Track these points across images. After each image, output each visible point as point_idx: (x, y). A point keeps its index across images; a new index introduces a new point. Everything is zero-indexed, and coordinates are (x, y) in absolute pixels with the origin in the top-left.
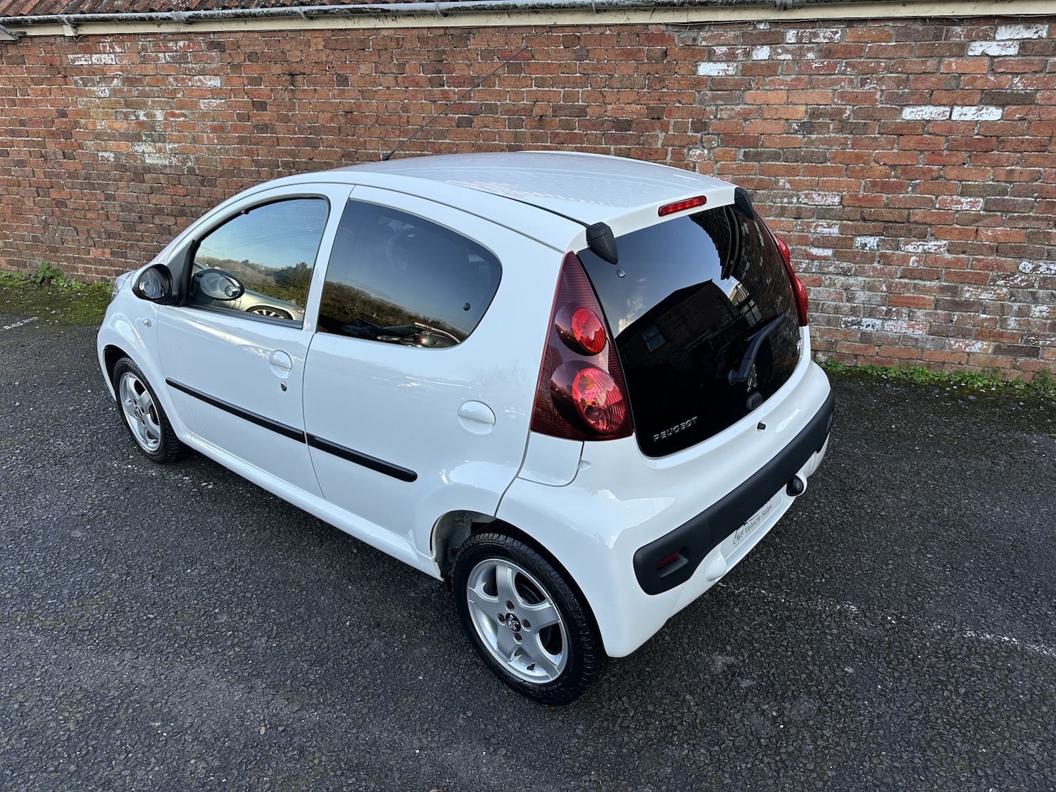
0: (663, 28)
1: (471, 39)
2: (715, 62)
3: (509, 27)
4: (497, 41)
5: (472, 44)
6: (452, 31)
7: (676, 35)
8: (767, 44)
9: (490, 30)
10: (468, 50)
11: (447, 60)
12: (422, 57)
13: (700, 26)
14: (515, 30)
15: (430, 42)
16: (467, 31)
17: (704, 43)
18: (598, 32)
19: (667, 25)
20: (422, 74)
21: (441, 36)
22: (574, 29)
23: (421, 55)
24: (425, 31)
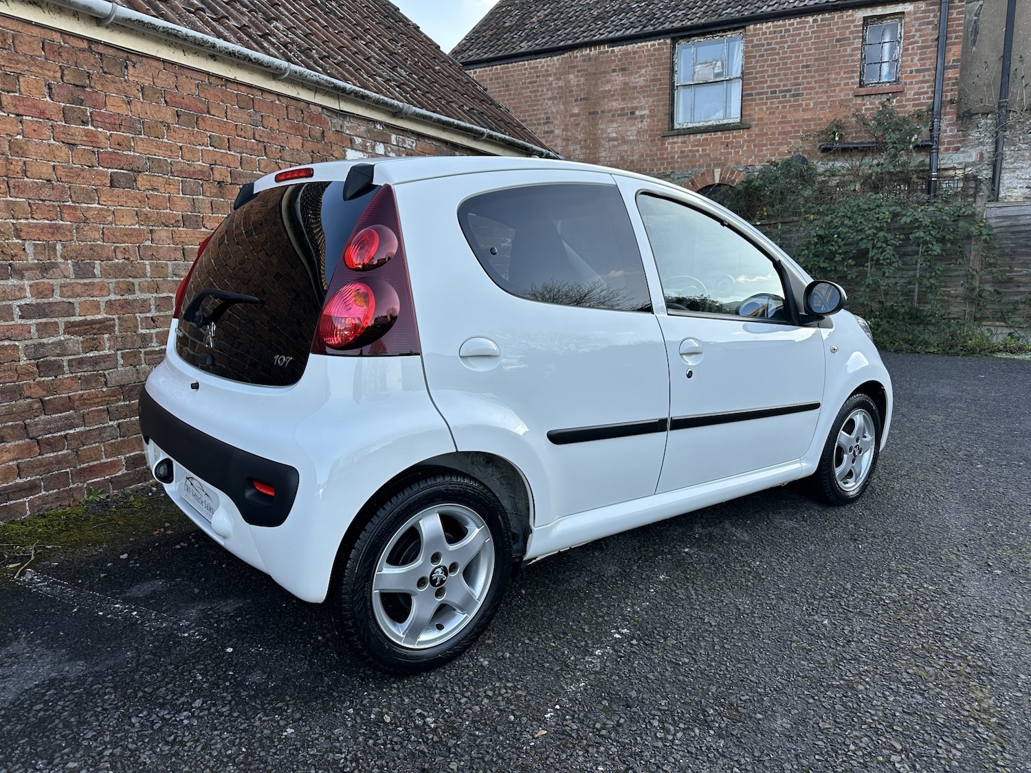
0: (320, 109)
1: (130, 67)
2: (356, 150)
3: (182, 66)
4: (165, 80)
5: (132, 74)
6: (101, 49)
7: (329, 119)
8: (383, 143)
9: (155, 63)
10: (125, 81)
11: (91, 87)
12: (51, 74)
13: (344, 114)
14: (187, 72)
15: (65, 55)
16: (125, 55)
17: (348, 132)
18: (270, 98)
19: (323, 107)
20: (48, 99)
21: (83, 50)
22: (249, 90)
23: (49, 70)
24: (57, 37)
